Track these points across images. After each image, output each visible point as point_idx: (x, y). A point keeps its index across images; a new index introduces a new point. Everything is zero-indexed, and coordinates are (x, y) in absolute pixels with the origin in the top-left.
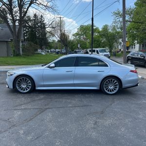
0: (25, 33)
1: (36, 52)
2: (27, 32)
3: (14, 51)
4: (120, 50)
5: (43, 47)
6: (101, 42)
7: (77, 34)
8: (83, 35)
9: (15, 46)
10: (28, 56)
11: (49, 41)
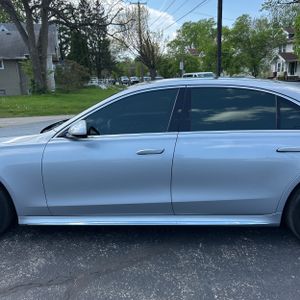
0: (64, 43)
1: (85, 85)
2: (67, 40)
3: (33, 81)
4: (275, 74)
5: (103, 72)
6: (231, 57)
7: (177, 43)
8: (190, 44)
9: (34, 71)
10: (68, 92)
11: (118, 59)
